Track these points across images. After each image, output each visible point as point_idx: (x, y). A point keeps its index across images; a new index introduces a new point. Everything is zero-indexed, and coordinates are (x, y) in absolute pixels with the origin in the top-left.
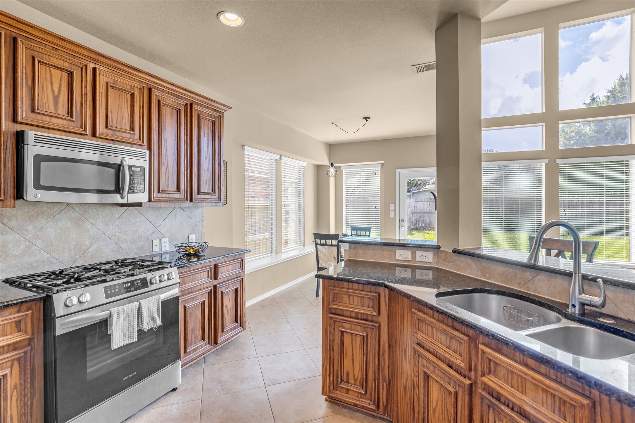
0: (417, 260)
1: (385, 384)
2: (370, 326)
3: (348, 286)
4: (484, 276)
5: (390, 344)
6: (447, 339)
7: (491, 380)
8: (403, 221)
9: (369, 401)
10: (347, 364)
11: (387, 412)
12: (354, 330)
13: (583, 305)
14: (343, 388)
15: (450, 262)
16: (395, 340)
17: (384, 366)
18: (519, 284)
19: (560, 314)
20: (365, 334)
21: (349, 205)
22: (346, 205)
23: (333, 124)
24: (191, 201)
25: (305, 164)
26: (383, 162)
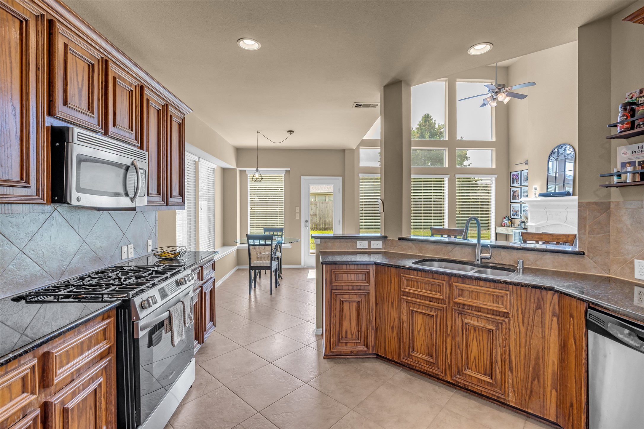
0: (371, 247)
1: (373, 331)
2: (363, 294)
3: (347, 267)
4: (421, 253)
5: (377, 303)
6: (429, 286)
7: (460, 300)
8: (307, 221)
9: (363, 347)
10: (346, 324)
11: (374, 350)
12: (351, 299)
13: (482, 259)
14: (343, 342)
15: (395, 246)
16: (382, 298)
17: (372, 319)
18: (444, 254)
19: (472, 266)
20: (360, 300)
21: (253, 208)
22: (250, 208)
23: (258, 132)
24: (167, 205)
25: (215, 166)
26: (289, 169)
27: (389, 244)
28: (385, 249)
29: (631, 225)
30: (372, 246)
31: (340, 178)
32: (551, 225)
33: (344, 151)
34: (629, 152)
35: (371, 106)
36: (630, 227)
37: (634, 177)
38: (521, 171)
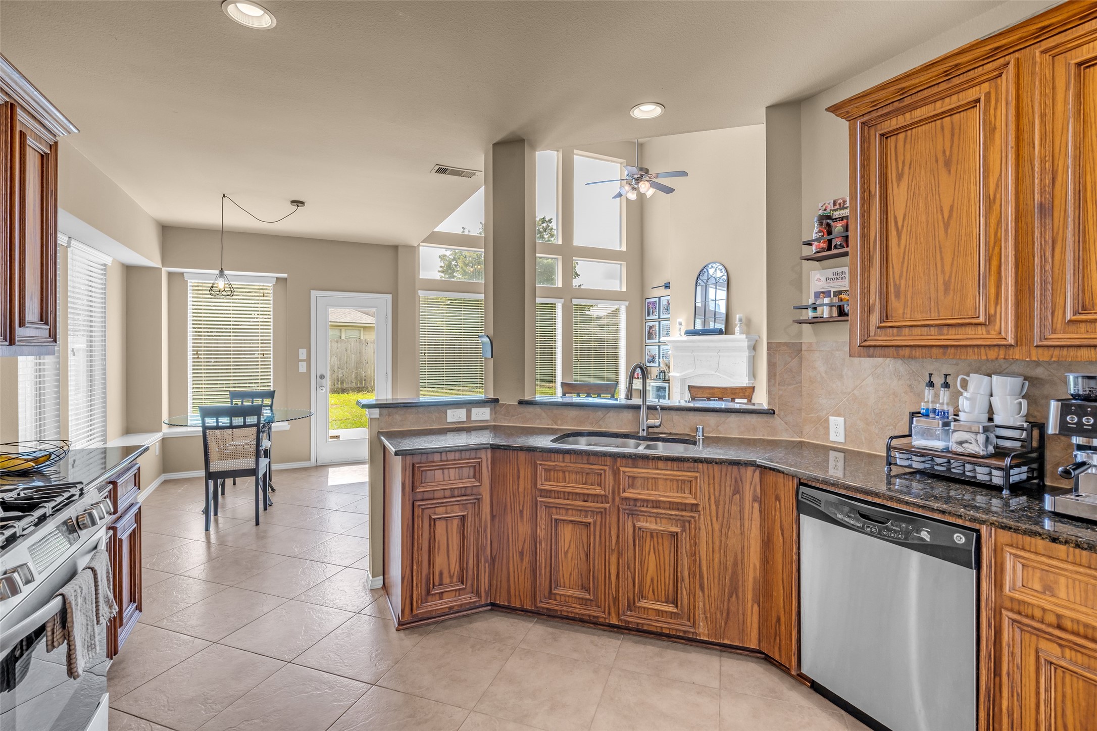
0: (472, 419)
1: (487, 565)
2: (471, 501)
3: (441, 458)
5: (494, 514)
6: (582, 477)
7: (631, 493)
8: (322, 377)
9: (470, 595)
10: (440, 561)
11: (489, 598)
12: (450, 513)
13: (649, 427)
14: (435, 594)
15: (513, 416)
16: (503, 506)
17: (486, 543)
18: (591, 424)
19: (636, 439)
20: (465, 513)
21: (201, 351)
22: (193, 351)
23: (224, 196)
24: (12, 342)
25: (108, 260)
26: (285, 275)
27: (503, 413)
28: (494, 420)
29: (826, 372)
30: (474, 417)
31: (389, 297)
32: (699, 375)
33: (395, 248)
34: (823, 279)
35: (463, 175)
36: (824, 375)
37: (831, 311)
38: (659, 298)
